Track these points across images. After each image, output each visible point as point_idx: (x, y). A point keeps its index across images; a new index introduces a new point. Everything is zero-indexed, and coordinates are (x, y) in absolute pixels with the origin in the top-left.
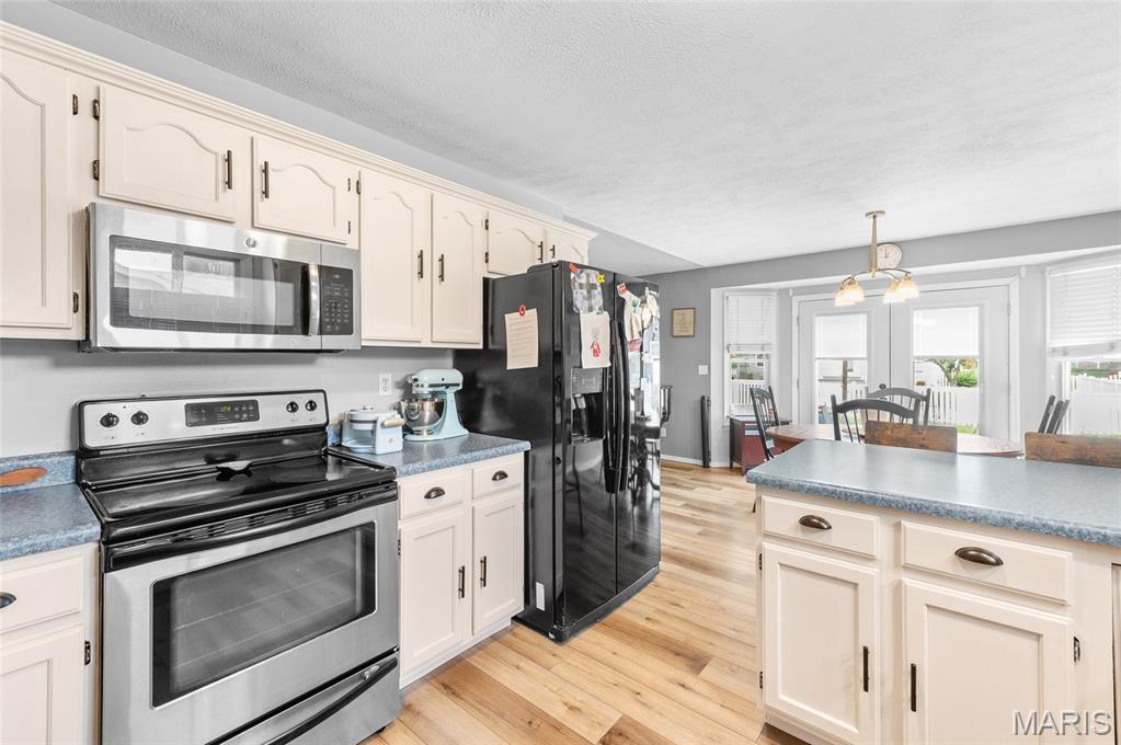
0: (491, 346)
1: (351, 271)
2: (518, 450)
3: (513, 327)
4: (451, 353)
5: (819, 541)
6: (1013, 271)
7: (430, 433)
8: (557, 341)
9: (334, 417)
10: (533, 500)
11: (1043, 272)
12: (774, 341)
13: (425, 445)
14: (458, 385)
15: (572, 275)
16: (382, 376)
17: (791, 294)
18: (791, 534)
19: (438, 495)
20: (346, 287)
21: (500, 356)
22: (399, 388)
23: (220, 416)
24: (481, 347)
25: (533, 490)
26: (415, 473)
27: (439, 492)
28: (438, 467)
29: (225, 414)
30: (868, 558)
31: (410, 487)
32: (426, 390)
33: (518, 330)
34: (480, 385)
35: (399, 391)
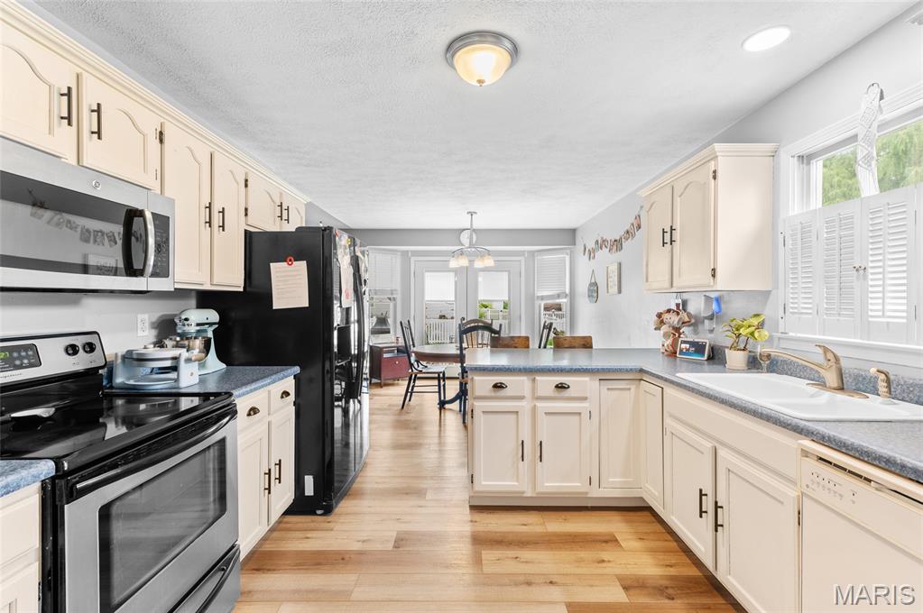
1: (168, 218)
3: (280, 275)
5: (503, 394)
6: (521, 253)
11: (533, 256)
12: (398, 287)
15: (337, 238)
17: (410, 254)
18: (488, 394)
19: (255, 413)
20: (164, 232)
22: (153, 328)
24: (241, 290)
27: (256, 410)
28: (255, 389)
29: (5, 360)
30: (521, 398)
33: (285, 277)
35: (153, 330)
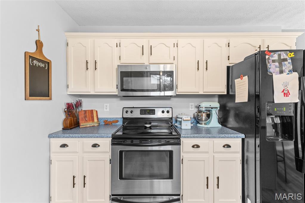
0: (231, 93)
1: (173, 71)
2: (239, 137)
3: (238, 85)
4: (217, 96)
7: (205, 124)
8: (257, 90)
9: (174, 116)
10: (247, 160)
13: (203, 128)
14: (217, 108)
15: (267, 57)
16: (191, 104)
21: (233, 97)
23: (147, 113)
24: (226, 94)
25: (247, 156)
26: (188, 138)
27: (198, 146)
28: (197, 137)
29: (148, 112)
31: (187, 143)
32: (204, 109)
33: (240, 86)
34: (228, 108)
35: (196, 109)
